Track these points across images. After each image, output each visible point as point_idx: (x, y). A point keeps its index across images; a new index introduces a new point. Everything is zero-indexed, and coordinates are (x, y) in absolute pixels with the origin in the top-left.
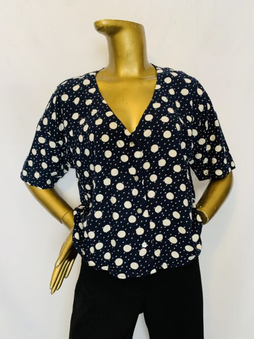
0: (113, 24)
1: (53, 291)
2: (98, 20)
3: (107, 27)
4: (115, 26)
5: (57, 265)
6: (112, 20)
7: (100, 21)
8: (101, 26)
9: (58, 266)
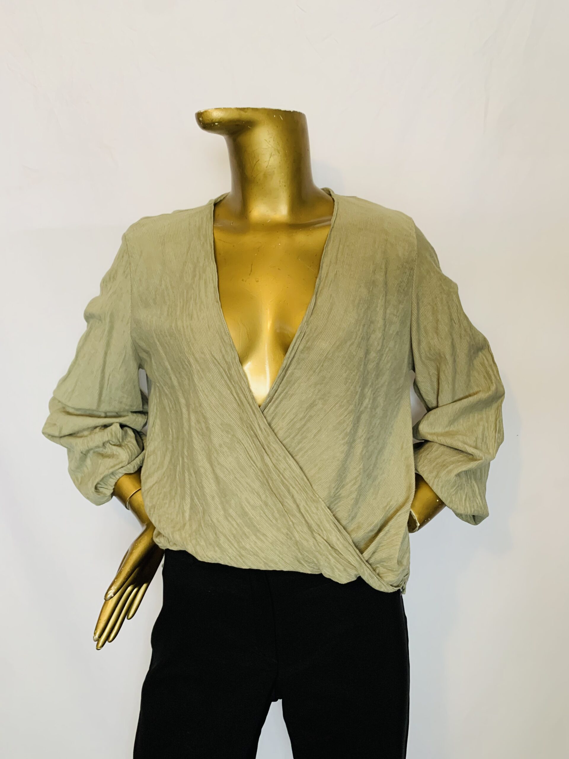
0: (234, 116)
1: (100, 644)
2: (202, 110)
3: (219, 122)
4: (238, 120)
5: (109, 596)
6: (230, 109)
7: (206, 111)
8: (208, 122)
9: (112, 597)
